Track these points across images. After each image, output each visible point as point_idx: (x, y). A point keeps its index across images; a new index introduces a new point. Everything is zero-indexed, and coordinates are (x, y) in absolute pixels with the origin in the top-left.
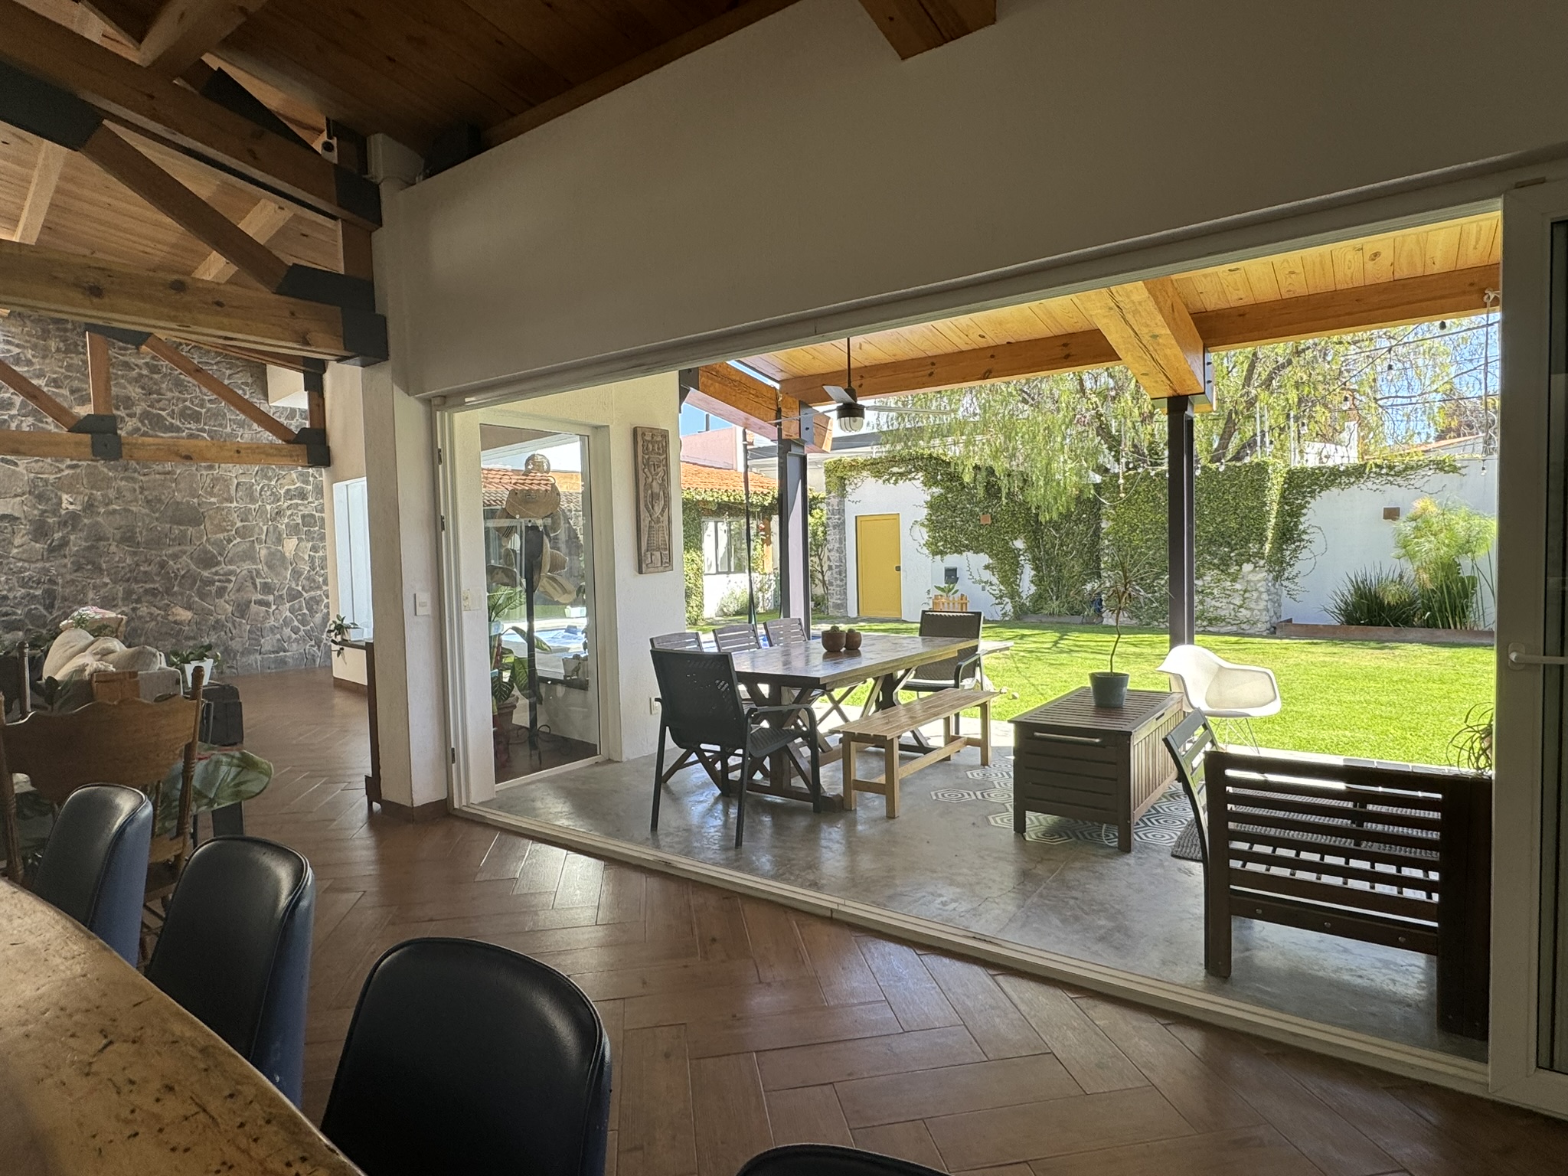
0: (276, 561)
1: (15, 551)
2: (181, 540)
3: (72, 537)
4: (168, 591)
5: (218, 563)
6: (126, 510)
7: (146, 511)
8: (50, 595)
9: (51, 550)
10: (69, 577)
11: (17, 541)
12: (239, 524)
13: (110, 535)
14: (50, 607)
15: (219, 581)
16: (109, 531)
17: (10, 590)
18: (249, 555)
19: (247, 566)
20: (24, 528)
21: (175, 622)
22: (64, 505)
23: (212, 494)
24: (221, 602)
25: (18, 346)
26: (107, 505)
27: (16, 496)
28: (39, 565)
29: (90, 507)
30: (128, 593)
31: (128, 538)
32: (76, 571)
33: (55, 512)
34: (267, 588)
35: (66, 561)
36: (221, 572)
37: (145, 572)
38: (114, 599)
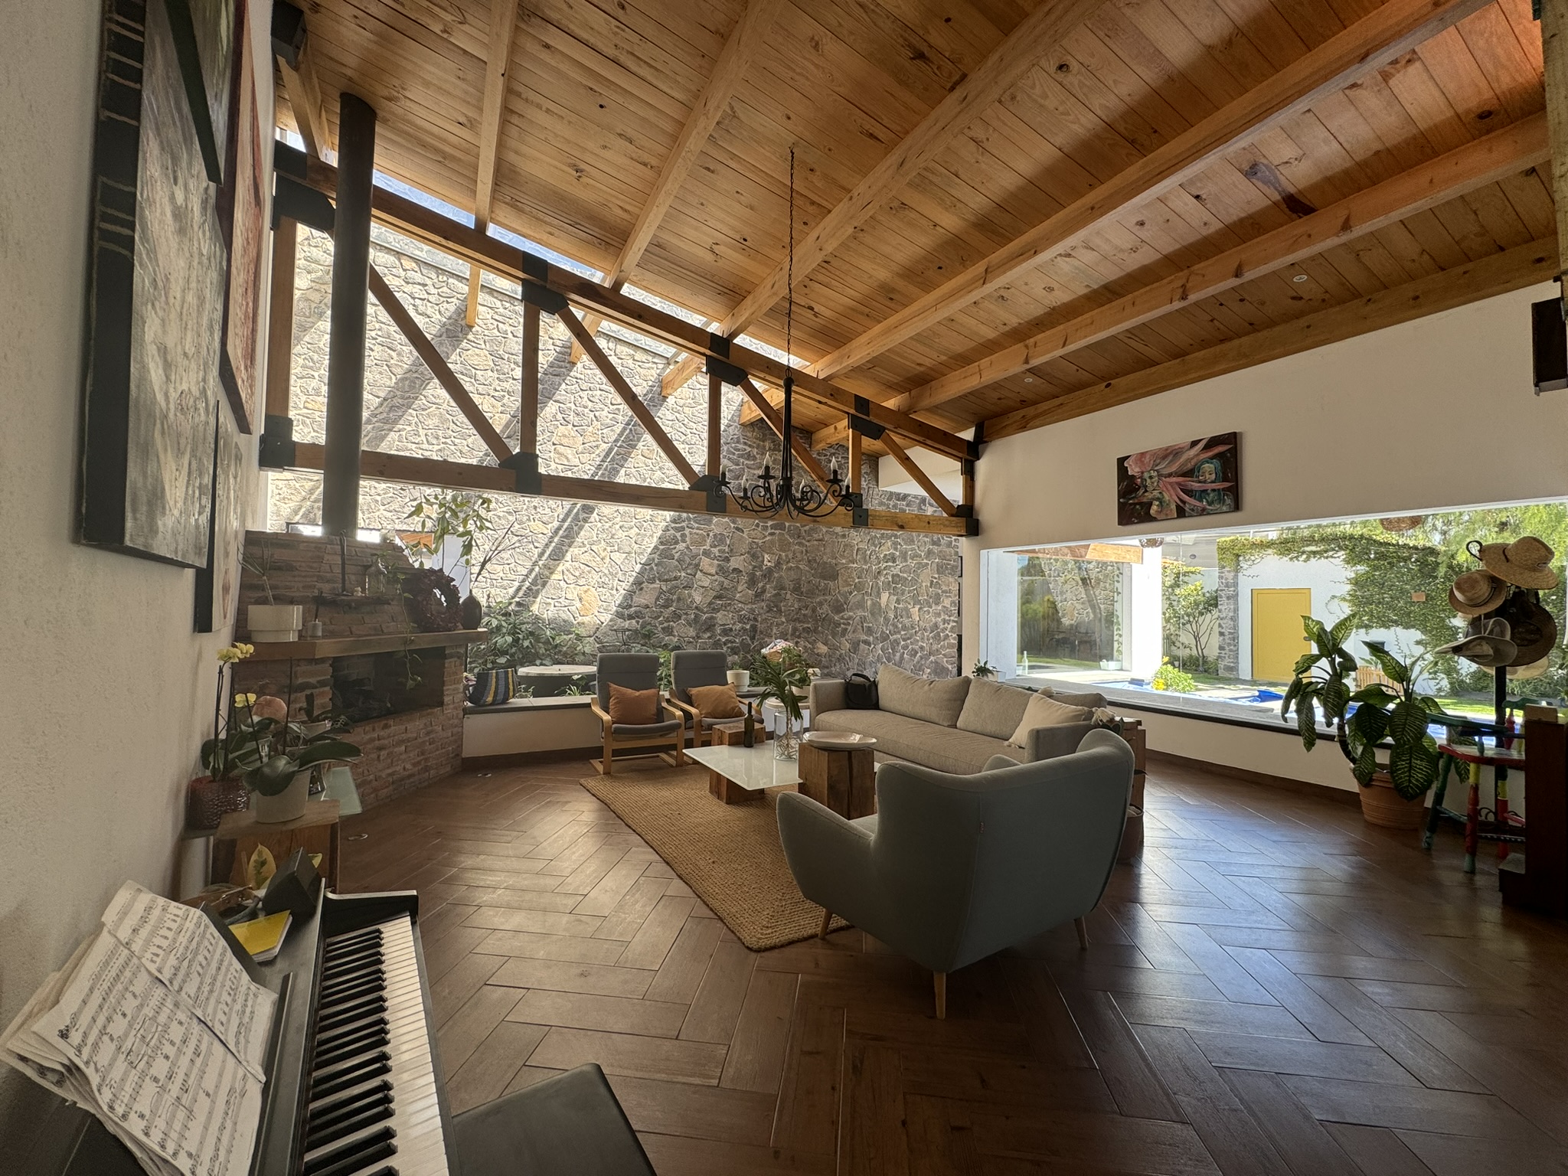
0: (876, 607)
1: (738, 595)
2: (826, 591)
3: (768, 586)
4: (815, 631)
5: (844, 610)
6: (798, 568)
7: (807, 568)
8: (754, 628)
9: (757, 595)
10: (764, 617)
11: (740, 588)
12: (857, 580)
13: (787, 586)
14: (753, 638)
15: (844, 624)
16: (787, 583)
17: (734, 624)
18: (861, 605)
19: (860, 613)
20: (745, 578)
21: (818, 654)
22: (765, 563)
23: (843, 557)
24: (843, 640)
25: (750, 446)
26: (787, 563)
27: (742, 555)
28: (749, 606)
29: (778, 564)
30: (795, 630)
31: (797, 589)
32: (768, 612)
33: (760, 567)
34: (870, 631)
35: (763, 604)
36: (845, 617)
37: (804, 615)
38: (787, 634)
